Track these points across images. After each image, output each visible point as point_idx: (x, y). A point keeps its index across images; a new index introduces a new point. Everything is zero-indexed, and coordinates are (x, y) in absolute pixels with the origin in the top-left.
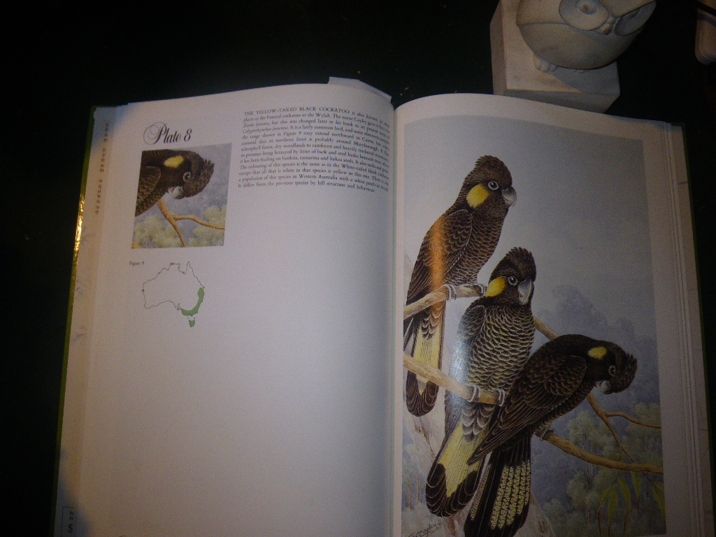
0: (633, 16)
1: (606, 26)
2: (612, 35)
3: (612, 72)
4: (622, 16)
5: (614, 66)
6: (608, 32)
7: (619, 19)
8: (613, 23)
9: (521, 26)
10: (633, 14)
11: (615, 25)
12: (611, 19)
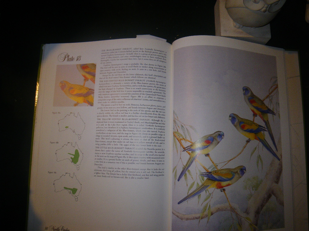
0: (277, 4)
1: (264, 9)
2: (267, 12)
3: (268, 28)
4: (271, 4)
5: (269, 25)
6: (265, 11)
7: (270, 6)
8: (267, 8)
9: (227, 8)
10: (276, 3)
11: (268, 8)
12: (266, 6)
